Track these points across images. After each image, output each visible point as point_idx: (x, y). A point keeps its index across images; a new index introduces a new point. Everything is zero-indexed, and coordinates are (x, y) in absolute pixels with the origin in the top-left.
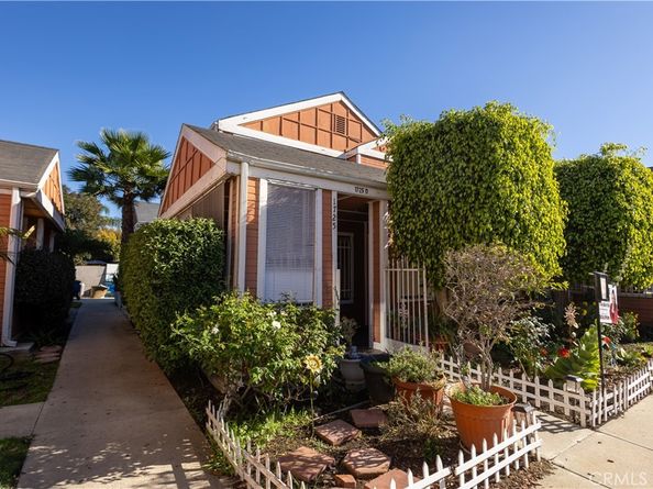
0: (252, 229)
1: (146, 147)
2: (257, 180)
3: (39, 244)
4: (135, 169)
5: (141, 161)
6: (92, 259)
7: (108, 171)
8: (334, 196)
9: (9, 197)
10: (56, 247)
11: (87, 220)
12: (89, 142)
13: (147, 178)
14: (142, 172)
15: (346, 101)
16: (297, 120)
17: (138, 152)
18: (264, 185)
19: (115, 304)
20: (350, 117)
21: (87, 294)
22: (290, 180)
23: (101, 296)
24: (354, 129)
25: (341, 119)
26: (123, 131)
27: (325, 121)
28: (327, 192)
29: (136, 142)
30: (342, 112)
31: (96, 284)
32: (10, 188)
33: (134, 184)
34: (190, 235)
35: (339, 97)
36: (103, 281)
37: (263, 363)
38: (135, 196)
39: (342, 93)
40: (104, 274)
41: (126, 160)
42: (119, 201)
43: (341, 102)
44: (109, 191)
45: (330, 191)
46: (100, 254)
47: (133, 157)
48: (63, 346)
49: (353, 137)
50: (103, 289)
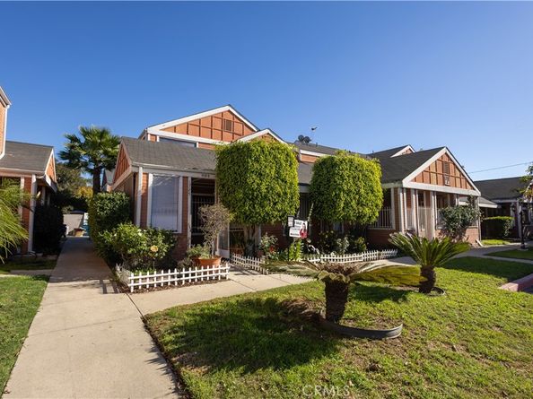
0: (144, 197)
1: (108, 137)
2: (147, 174)
3: (43, 202)
4: (101, 151)
5: (105, 146)
6: (74, 210)
7: (84, 153)
8: (190, 179)
9: (31, 179)
10: (51, 202)
11: (71, 182)
12: (71, 134)
13: (109, 157)
14: (106, 153)
15: (232, 110)
16: (199, 124)
17: (103, 140)
18: (151, 176)
19: (89, 239)
20: (236, 120)
21: (71, 233)
22: (163, 173)
23: (81, 235)
24: (238, 128)
25: (229, 121)
26: (94, 126)
27: (218, 124)
28: (185, 178)
29: (102, 134)
30: (230, 117)
31: (77, 227)
32: (31, 174)
33: (100, 161)
34: (113, 200)
35: (227, 108)
36: (82, 224)
37: (133, 247)
38: (101, 167)
39: (230, 105)
40: (83, 219)
41: (95, 146)
42: (91, 171)
43: (229, 111)
44: (85, 165)
45: (187, 177)
46: (80, 206)
47: (100, 144)
48: (58, 255)
49: (237, 132)
50: (81, 230)
